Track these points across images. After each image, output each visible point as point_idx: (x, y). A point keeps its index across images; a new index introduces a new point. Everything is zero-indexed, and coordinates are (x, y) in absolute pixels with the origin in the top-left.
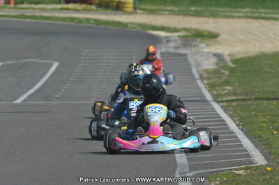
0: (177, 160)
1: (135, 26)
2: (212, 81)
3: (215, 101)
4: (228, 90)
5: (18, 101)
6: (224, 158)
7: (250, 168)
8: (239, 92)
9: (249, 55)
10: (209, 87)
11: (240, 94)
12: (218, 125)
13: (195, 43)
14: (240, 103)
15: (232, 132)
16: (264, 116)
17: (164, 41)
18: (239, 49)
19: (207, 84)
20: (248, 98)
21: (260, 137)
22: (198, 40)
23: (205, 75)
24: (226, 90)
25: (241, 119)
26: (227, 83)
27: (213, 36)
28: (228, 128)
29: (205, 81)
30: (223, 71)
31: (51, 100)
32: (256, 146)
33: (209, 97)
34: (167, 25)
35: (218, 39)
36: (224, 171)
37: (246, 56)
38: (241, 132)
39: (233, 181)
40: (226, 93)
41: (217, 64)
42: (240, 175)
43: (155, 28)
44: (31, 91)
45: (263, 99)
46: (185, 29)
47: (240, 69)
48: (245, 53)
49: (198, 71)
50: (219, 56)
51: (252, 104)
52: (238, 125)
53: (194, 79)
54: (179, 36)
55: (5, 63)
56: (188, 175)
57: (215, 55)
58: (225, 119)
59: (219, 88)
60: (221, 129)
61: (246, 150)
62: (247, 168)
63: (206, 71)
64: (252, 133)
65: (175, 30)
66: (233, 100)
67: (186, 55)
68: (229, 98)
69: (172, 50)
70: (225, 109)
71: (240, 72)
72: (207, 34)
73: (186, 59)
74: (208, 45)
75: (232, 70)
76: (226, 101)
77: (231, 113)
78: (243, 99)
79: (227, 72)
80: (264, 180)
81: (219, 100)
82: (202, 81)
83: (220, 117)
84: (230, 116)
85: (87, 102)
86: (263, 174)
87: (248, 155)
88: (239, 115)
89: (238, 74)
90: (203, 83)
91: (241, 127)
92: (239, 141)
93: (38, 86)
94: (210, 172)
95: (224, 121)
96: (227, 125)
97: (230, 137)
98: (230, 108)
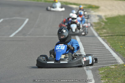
2: (98, 27)
3: (99, 36)
4: (105, 32)
5: (11, 36)
6: (105, 61)
7: (117, 65)
9: (113, 16)
10: (96, 30)
11: (110, 33)
12: (101, 47)
13: (89, 11)
14: (110, 37)
15: (108, 50)
16: (121, 43)
18: (109, 13)
20: (113, 35)
21: (120, 52)
22: (91, 9)
24: (103, 31)
25: (111, 44)
26: (104, 28)
27: (97, 8)
28: (105, 48)
30: (102, 23)
31: (26, 36)
32: (119, 56)
33: (96, 34)
35: (100, 9)
36: (105, 66)
38: (111, 50)
39: (110, 71)
40: (103, 33)
41: (99, 20)
42: (112, 68)
43: (71, 4)
44: (17, 32)
45: (120, 35)
46: (84, 4)
47: (109, 22)
48: (111, 15)
50: (100, 17)
51: (115, 38)
52: (110, 47)
55: (5, 19)
56: (89, 68)
57: (98, 16)
59: (100, 31)
61: (114, 58)
62: (115, 65)
63: (95, 23)
64: (116, 50)
66: (107, 36)
68: (105, 35)
70: (104, 40)
72: (94, 6)
74: (95, 12)
75: (106, 23)
76: (104, 36)
77: (107, 41)
78: (111, 36)
79: (103, 24)
80: (123, 70)
81: (101, 35)
82: (93, 27)
84: (106, 43)
85: (42, 36)
86: (123, 68)
87: (115, 60)
88: (110, 42)
89: (109, 24)
90: (93, 29)
91: (111, 47)
92: (111, 54)
93: (20, 29)
94: (99, 67)
95: (103, 45)
96: (105, 47)
97: (107, 52)
98: (106, 39)
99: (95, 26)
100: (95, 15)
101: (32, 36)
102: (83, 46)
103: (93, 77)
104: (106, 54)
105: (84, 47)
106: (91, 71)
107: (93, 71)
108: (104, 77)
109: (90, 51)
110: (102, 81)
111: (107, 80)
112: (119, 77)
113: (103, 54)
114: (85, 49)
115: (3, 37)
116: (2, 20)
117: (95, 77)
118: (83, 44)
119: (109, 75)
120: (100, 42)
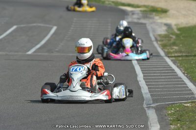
0: (144, 95)
1: (110, 3)
2: (164, 42)
3: (166, 56)
4: (176, 49)
5: (30, 53)
7: (194, 102)
8: (183, 50)
9: (189, 25)
10: (162, 46)
11: (183, 52)
12: (170, 73)
13: (152, 16)
14: (184, 58)
15: (180, 78)
17: (130, 14)
18: (183, 21)
19: (160, 44)
20: (189, 54)
22: (154, 13)
23: (159, 38)
24: (173, 49)
25: (186, 69)
26: (174, 44)
27: (164, 11)
28: (177, 75)
29: (159, 43)
30: (171, 36)
31: (52, 52)
33: (162, 53)
34: (132, 3)
35: (168, 13)
36: (177, 103)
37: (187, 26)
38: (186, 78)
39: (184, 110)
40: (174, 51)
41: (167, 31)
42: (187, 106)
43: (124, 5)
44: (38, 46)
46: (145, 6)
47: (183, 35)
48: (187, 24)
49: (154, 36)
50: (168, 26)
51: (192, 59)
52: (184, 73)
53: (151, 41)
54: (141, 11)
55: (19, 26)
56: (152, 105)
57: (166, 25)
58: (175, 69)
59: (168, 48)
60: (172, 75)
61: (190, 90)
62: (192, 102)
63: (160, 35)
64: (194, 79)
65: (138, 7)
66: (179, 56)
67: (145, 24)
68: (176, 55)
69: (136, 21)
70: (174, 63)
71: (183, 37)
72: (160, 9)
73: (146, 27)
74: (161, 18)
75: (177, 36)
76: (175, 57)
77: (179, 64)
78: (186, 56)
79: (174, 37)
81: (170, 55)
82: (157, 43)
83: (171, 67)
84: (178, 67)
87: (192, 94)
88: (184, 66)
89: (182, 38)
90: (158, 44)
91: (186, 74)
92: (185, 84)
93: (43, 42)
94: (167, 104)
95: (173, 70)
96: (176, 73)
97: (178, 81)
98: (178, 62)
99: (162, 41)
100: (161, 23)
101: (62, 54)
102: (142, 71)
103: (157, 120)
104: (178, 84)
105: (143, 73)
106: (154, 110)
107: (158, 110)
108: (174, 120)
109: (153, 79)
110: (171, 126)
111: (179, 125)
113: (174, 84)
114: (144, 76)
115: (16, 53)
116: (15, 27)
117: (161, 120)
118: (141, 68)
119: (183, 118)
120: (169, 65)
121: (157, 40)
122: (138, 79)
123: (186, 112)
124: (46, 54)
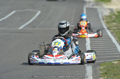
2: (108, 20)
4: (114, 25)
6: (109, 55)
8: (119, 25)
11: (119, 27)
15: (114, 44)
25: (119, 38)
26: (114, 21)
28: (112, 42)
29: (105, 21)
30: (112, 16)
33: (105, 27)
36: (108, 62)
41: (110, 13)
49: (102, 16)
50: (111, 10)
60: (109, 42)
63: (106, 16)
66: (116, 29)
69: (91, 7)
70: (112, 33)
74: (107, 5)
77: (115, 35)
79: (114, 17)
83: (109, 37)
84: (114, 36)
88: (118, 36)
91: (118, 41)
92: (116, 48)
94: (101, 62)
95: (111, 38)
96: (111, 40)
98: (114, 33)
99: (106, 19)
100: (107, 8)
104: (111, 48)
105: (90, 41)
108: (103, 74)
109: (96, 44)
110: (101, 78)
111: (106, 77)
112: (119, 74)
113: (109, 48)
114: (91, 43)
116: (14, 12)
117: (95, 73)
119: (109, 72)
120: (108, 35)
121: (103, 19)
122: (86, 45)
123: (112, 68)
124: (31, 29)
